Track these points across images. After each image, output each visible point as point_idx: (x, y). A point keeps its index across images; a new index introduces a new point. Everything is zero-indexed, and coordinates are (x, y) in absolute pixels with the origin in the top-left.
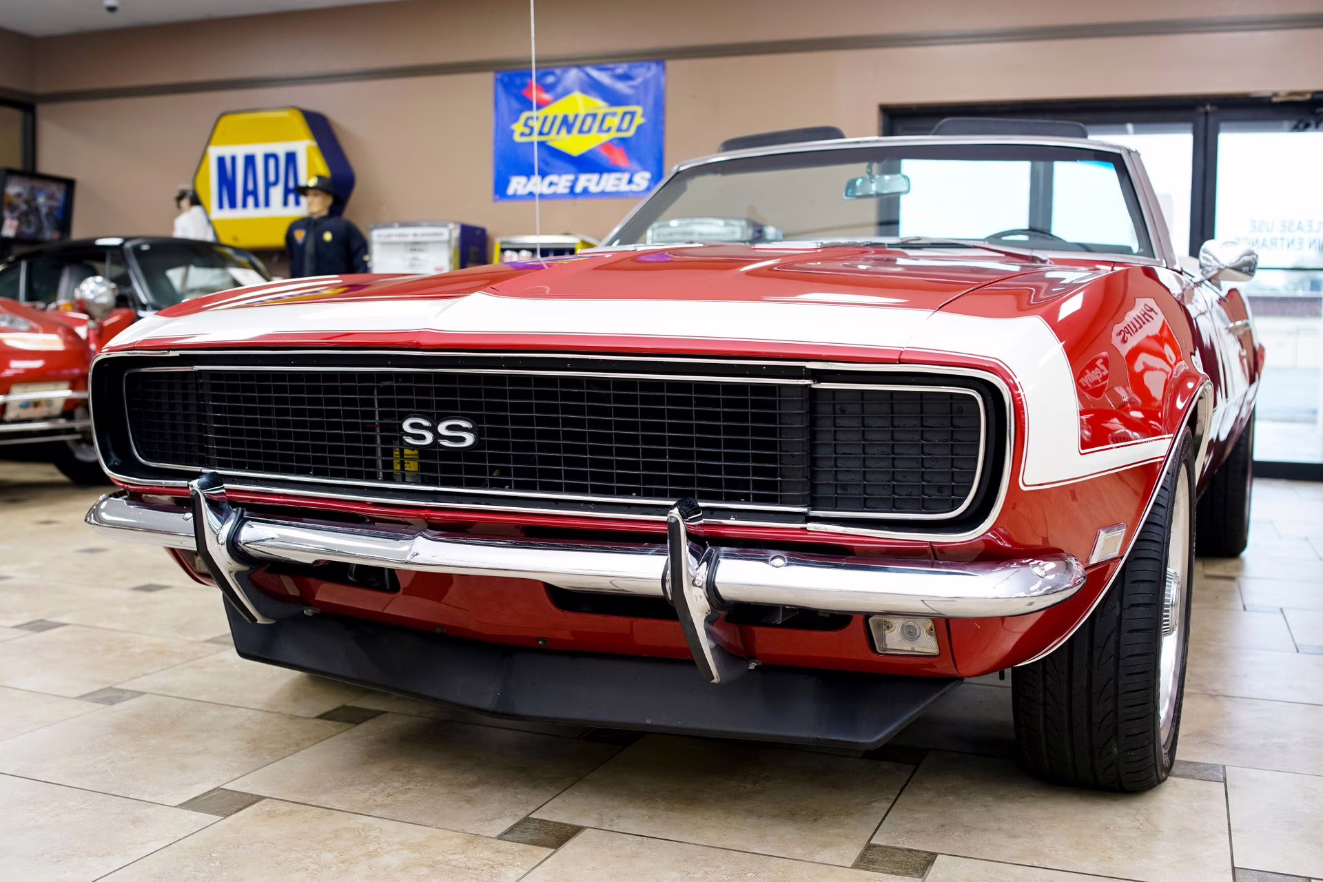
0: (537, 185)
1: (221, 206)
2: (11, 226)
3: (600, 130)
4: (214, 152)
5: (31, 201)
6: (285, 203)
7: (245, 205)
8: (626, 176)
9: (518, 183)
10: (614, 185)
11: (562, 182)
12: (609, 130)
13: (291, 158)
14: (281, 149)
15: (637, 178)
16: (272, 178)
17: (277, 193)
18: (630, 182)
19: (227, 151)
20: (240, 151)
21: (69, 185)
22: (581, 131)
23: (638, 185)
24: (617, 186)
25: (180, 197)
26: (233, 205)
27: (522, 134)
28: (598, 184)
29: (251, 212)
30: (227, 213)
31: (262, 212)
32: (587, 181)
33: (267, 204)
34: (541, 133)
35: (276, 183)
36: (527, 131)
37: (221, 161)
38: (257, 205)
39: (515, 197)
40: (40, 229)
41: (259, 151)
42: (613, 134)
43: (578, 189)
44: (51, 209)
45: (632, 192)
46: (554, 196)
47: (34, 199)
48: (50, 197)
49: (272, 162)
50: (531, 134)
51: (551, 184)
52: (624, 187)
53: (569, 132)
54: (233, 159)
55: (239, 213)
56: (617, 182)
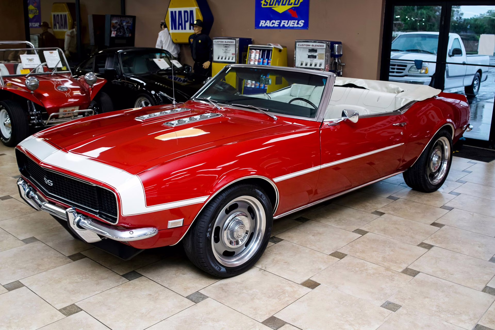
0: (268, 23)
1: (172, 29)
2: (114, 34)
3: (289, 4)
4: (170, 10)
5: (121, 25)
6: (190, 29)
7: (179, 29)
8: (297, 21)
9: (263, 22)
10: (292, 25)
11: (276, 23)
12: (292, 3)
13: (192, 12)
14: (188, 9)
15: (300, 22)
16: (186, 20)
17: (188, 24)
18: (298, 24)
19: (173, 10)
20: (177, 10)
21: (134, 18)
22: (282, 5)
23: (300, 25)
24: (294, 25)
25: (161, 25)
26: (175, 29)
27: (264, 5)
28: (287, 24)
29: (180, 31)
30: (174, 31)
31: (184, 31)
32: (284, 23)
33: (185, 29)
34: (270, 5)
35: (187, 21)
36: (266, 4)
37: (172, 12)
38: (182, 29)
39: (262, 27)
40: (124, 33)
41: (183, 9)
42: (293, 6)
43: (281, 25)
44: (128, 27)
45: (298, 27)
46: (274, 27)
47: (122, 24)
48: (128, 23)
49: (186, 14)
50: (267, 5)
51: (273, 23)
52: (296, 25)
53: (279, 5)
54: (175, 12)
55: (177, 31)
56: (294, 23)
